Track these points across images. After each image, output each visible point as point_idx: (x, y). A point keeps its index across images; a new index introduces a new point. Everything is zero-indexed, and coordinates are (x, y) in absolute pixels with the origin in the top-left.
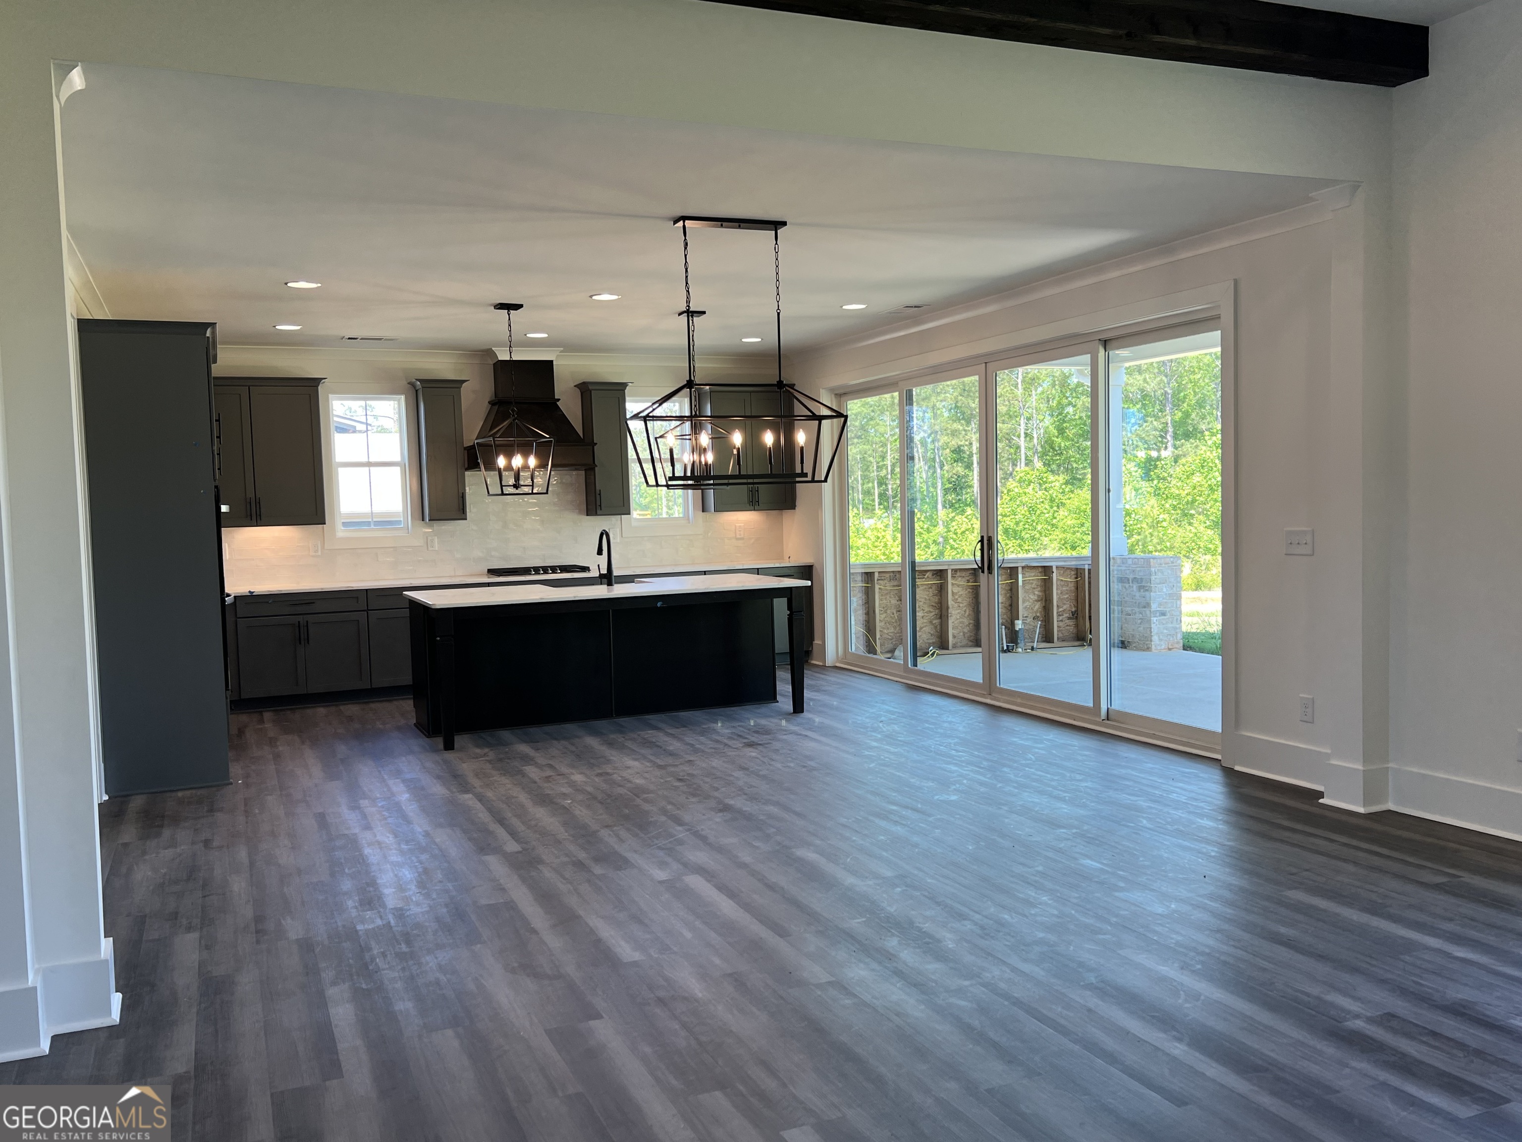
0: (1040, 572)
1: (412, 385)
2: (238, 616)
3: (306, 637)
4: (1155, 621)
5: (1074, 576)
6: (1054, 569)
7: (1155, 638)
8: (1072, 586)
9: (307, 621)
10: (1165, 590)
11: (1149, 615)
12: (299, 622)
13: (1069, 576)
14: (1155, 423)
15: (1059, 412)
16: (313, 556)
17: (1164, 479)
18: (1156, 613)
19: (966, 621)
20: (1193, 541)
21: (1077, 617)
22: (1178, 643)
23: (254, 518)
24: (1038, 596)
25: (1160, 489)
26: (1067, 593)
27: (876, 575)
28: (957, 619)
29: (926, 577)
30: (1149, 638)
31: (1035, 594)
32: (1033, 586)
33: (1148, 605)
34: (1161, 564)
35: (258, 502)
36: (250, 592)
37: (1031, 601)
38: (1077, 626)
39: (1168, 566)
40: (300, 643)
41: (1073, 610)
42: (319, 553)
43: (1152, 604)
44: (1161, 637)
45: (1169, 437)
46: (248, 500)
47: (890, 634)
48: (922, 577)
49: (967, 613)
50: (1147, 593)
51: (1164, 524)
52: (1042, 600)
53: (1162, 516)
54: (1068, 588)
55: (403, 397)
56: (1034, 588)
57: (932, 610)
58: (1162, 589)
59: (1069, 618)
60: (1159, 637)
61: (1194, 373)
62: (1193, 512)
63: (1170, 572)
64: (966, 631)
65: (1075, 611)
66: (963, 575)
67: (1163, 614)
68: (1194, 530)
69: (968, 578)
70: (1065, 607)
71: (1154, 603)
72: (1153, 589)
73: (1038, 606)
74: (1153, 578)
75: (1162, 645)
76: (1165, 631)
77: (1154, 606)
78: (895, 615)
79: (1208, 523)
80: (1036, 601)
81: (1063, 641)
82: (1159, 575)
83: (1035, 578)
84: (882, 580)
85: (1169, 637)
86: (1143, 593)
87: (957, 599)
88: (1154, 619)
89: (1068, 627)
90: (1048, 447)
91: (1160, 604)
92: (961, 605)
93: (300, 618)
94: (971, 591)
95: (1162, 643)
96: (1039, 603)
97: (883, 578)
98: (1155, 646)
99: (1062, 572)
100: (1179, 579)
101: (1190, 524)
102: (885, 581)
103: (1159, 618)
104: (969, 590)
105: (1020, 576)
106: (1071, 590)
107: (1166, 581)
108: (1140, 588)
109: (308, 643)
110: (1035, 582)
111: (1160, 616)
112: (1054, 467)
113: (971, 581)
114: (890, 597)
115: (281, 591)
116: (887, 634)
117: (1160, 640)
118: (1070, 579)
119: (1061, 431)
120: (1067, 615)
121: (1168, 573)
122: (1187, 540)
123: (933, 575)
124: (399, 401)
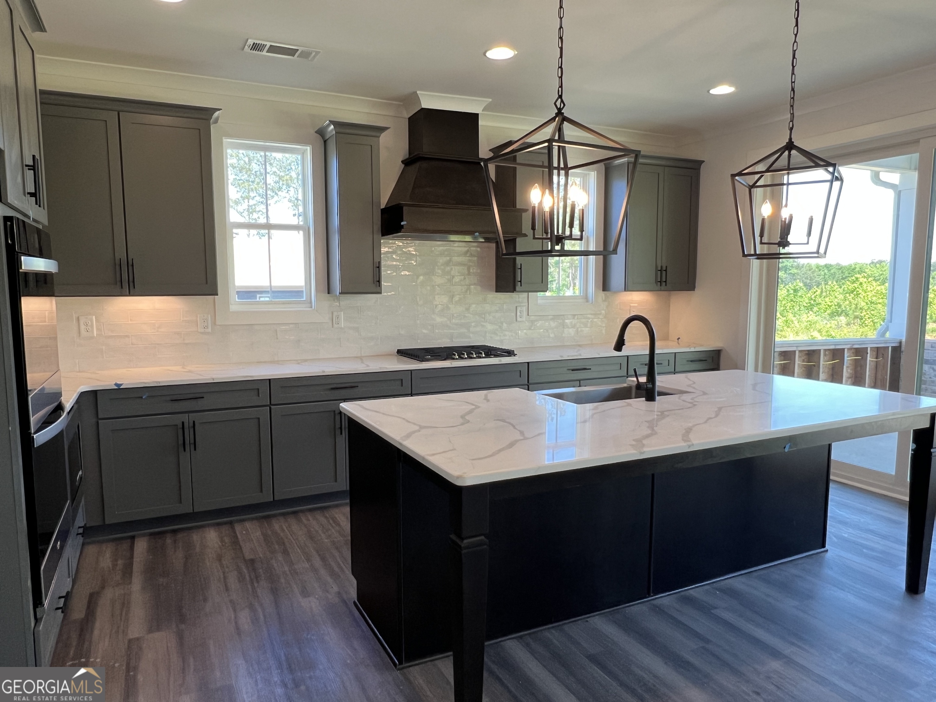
1: (321, 132)
2: (100, 417)
3: (192, 441)
9: (194, 422)
12: (183, 423)
16: (202, 333)
23: (125, 285)
35: (130, 265)
36: (116, 384)
40: (185, 450)
42: (210, 330)
46: (118, 262)
52: (852, 377)
55: (309, 149)
93: (185, 418)
109: (195, 449)
115: (159, 382)
124: (303, 154)
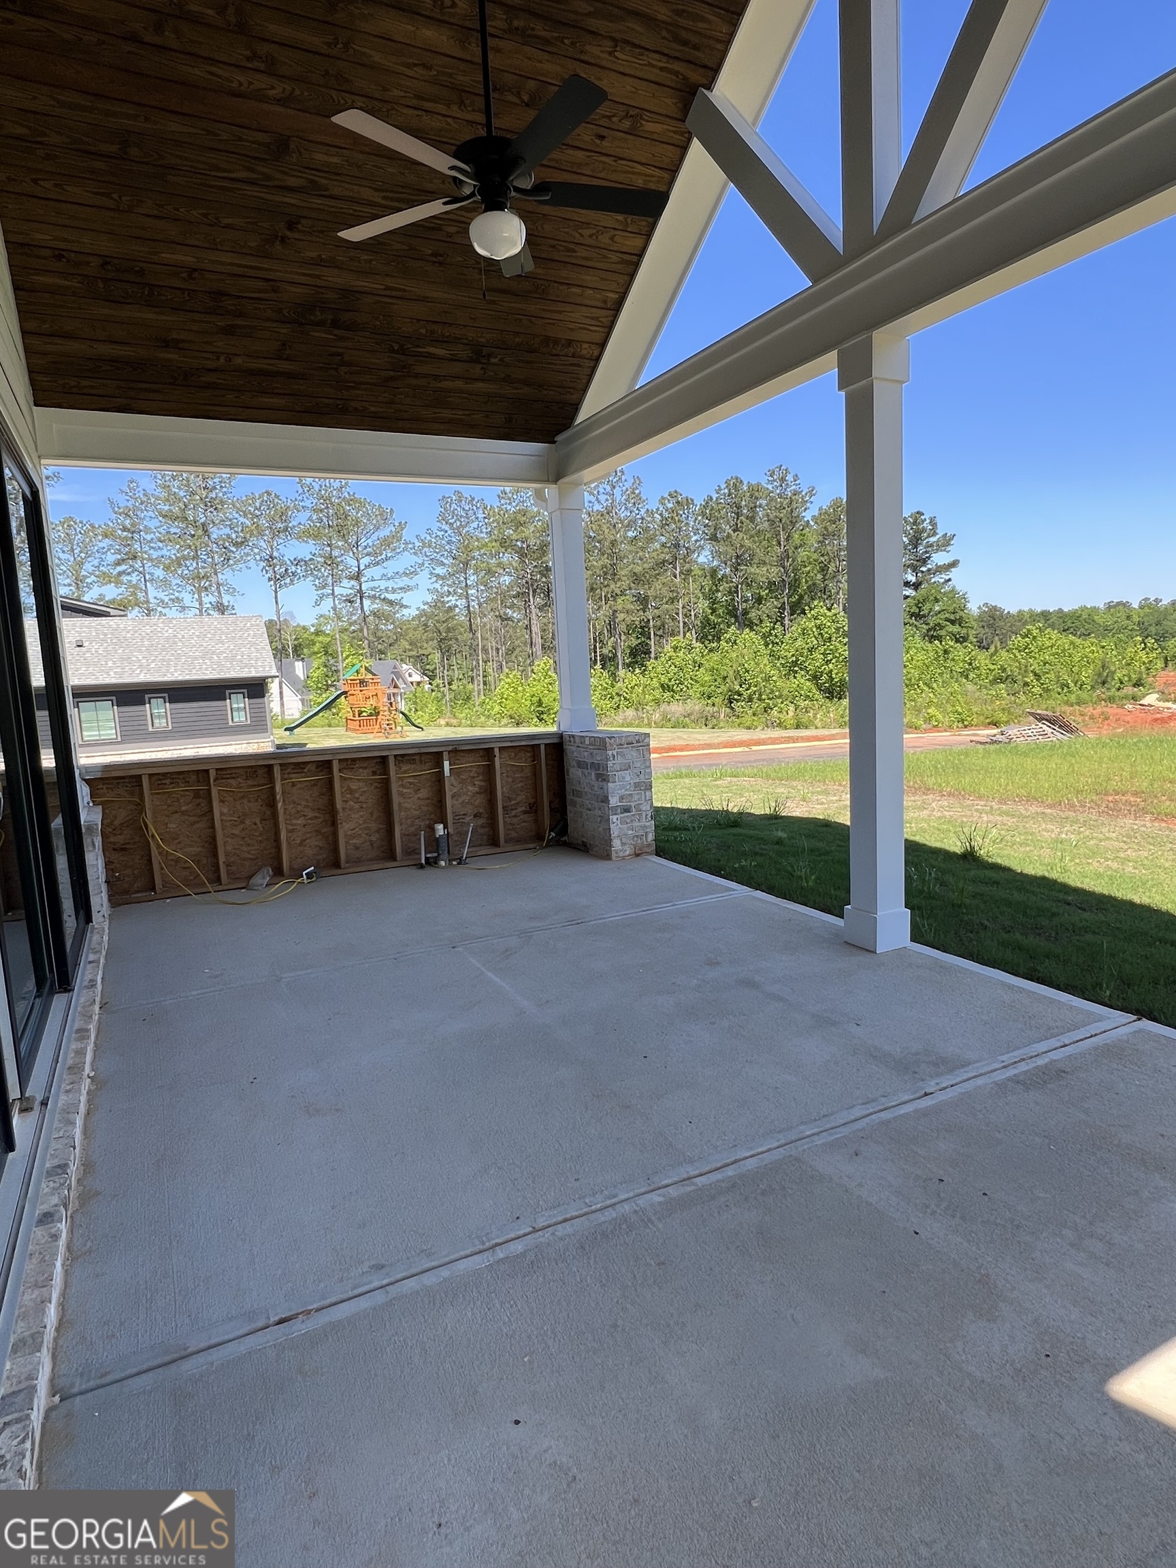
0: (481, 757)
4: (615, 820)
5: (530, 759)
6: (497, 752)
7: (616, 843)
8: (528, 772)
10: (628, 778)
11: (607, 813)
13: (524, 759)
14: (775, 603)
15: (711, 597)
17: (777, 643)
18: (616, 810)
19: (374, 826)
20: (797, 691)
21: (536, 811)
22: (649, 845)
24: (480, 787)
25: (774, 651)
26: (522, 781)
27: (212, 774)
28: (360, 825)
29: (305, 770)
30: (608, 842)
31: (474, 785)
32: (472, 774)
33: (606, 800)
34: (621, 745)
37: (469, 793)
38: (536, 821)
39: (632, 747)
41: (532, 801)
43: (610, 798)
44: (624, 840)
45: (786, 614)
47: (252, 852)
48: (299, 771)
49: (375, 816)
50: (604, 783)
51: (774, 678)
53: (772, 672)
54: (522, 775)
56: (474, 777)
57: (317, 814)
58: (624, 778)
59: (525, 812)
60: (621, 840)
61: (805, 567)
62: (796, 669)
63: (634, 754)
64: (373, 838)
65: (534, 803)
66: (365, 765)
67: (627, 810)
68: (797, 682)
69: (374, 769)
70: (519, 799)
71: (612, 796)
72: (611, 780)
73: (479, 800)
74: (610, 764)
75: (626, 851)
76: (630, 832)
77: (614, 801)
78: (259, 825)
79: (808, 677)
80: (477, 793)
81: (517, 841)
82: (619, 760)
83: (472, 764)
84: (233, 778)
85: (635, 839)
86: (601, 784)
87: (358, 798)
88: (614, 818)
89: (523, 824)
90: (705, 623)
91: (621, 798)
92: (364, 805)
94: (379, 785)
95: (626, 847)
96: (482, 796)
97: (234, 775)
98: (617, 853)
99: (513, 754)
100: (647, 764)
101: (795, 678)
102: (239, 779)
103: (622, 815)
104: (376, 784)
105: (446, 764)
106: (527, 777)
107: (630, 766)
108: (598, 776)
110: (475, 769)
111: (622, 813)
112: (710, 638)
113: (378, 772)
114: (249, 801)
116: (249, 853)
117: (623, 844)
118: (524, 762)
119: (714, 611)
120: (524, 808)
121: (632, 756)
122: (792, 689)
123: (317, 768)
